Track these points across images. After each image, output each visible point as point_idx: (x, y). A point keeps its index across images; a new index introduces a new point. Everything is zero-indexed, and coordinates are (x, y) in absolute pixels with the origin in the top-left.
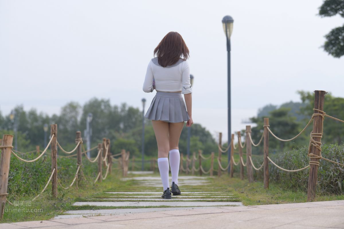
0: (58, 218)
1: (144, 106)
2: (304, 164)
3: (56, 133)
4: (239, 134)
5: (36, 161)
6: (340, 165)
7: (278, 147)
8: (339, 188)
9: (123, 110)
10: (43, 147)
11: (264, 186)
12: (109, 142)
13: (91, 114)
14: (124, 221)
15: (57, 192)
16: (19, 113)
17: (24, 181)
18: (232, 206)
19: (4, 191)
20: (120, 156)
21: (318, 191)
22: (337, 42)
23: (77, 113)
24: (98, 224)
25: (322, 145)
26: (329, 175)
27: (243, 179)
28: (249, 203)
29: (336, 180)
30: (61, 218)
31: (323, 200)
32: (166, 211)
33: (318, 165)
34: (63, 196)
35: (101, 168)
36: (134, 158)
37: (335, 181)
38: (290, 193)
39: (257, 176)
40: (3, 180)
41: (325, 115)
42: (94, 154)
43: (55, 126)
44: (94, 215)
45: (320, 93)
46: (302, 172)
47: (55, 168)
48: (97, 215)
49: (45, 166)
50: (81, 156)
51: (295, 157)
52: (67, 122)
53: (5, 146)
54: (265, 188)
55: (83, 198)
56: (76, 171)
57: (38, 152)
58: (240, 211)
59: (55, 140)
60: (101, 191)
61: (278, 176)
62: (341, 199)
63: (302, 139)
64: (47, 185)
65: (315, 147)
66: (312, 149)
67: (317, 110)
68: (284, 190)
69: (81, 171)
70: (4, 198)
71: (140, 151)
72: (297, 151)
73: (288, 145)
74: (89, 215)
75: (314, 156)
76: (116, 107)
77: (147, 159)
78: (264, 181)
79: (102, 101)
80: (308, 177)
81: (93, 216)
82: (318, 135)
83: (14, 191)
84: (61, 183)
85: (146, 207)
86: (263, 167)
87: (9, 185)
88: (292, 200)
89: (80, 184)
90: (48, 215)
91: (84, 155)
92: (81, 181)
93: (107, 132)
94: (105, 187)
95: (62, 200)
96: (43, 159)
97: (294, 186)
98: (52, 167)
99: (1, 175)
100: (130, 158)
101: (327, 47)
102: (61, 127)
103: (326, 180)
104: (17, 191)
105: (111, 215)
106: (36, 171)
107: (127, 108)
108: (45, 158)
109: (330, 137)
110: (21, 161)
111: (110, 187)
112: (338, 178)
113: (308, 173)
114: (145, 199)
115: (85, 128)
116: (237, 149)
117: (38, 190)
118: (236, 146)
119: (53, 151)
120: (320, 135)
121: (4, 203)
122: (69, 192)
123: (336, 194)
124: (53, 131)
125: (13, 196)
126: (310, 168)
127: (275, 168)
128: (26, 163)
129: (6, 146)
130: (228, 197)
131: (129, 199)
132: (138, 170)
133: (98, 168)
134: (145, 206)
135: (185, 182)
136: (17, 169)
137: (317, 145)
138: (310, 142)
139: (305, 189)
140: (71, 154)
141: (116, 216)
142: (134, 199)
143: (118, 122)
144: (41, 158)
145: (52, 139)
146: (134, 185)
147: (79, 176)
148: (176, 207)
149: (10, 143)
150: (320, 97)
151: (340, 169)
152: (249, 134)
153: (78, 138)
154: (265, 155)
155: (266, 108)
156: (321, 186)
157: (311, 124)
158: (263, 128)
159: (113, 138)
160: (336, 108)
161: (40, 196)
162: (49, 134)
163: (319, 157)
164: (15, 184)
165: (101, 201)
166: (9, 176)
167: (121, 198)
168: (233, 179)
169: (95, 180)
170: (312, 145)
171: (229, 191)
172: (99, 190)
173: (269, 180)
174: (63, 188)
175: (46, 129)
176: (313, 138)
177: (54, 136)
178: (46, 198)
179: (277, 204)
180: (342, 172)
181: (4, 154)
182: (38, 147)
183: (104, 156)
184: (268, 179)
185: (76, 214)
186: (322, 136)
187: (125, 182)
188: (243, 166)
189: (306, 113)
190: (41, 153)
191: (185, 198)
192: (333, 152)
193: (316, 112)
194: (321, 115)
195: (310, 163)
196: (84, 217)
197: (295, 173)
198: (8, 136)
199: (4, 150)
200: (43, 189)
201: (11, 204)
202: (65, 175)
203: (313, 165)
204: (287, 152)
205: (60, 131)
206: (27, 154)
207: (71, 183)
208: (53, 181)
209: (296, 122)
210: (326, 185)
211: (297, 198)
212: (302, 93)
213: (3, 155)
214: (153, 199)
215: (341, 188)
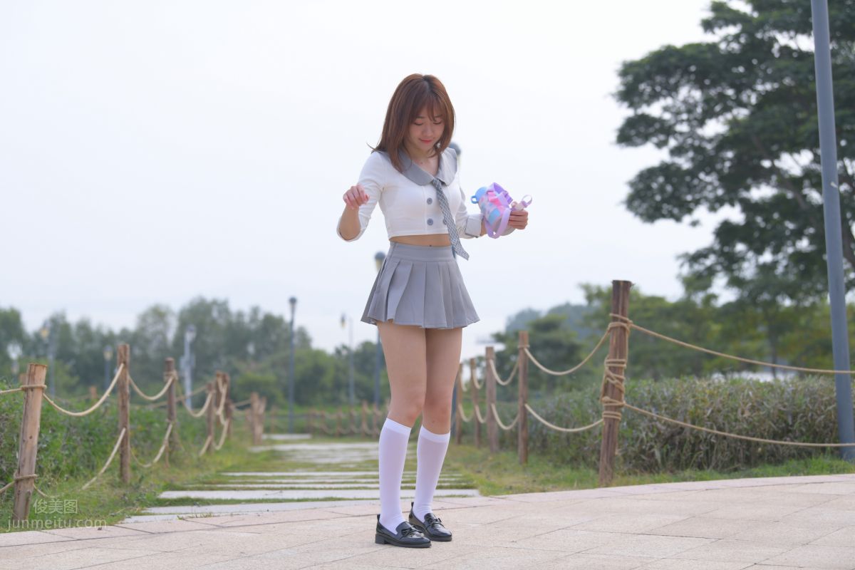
0: (131, 521)
1: (293, 310)
2: (594, 418)
3: (128, 360)
4: (473, 363)
5: (89, 415)
6: (658, 418)
7: (544, 387)
8: (656, 461)
9: (254, 319)
10: (103, 389)
11: (518, 458)
12: (228, 378)
13: (192, 327)
14: (256, 527)
15: (129, 473)
16: (58, 326)
17: (67, 452)
18: (459, 496)
19: (28, 470)
20: (249, 406)
21: (618, 468)
22: (649, 194)
23: (166, 325)
24: (208, 532)
25: (625, 384)
26: (638, 438)
27: (479, 447)
28: (491, 490)
29: (651, 447)
30: (136, 522)
31: (627, 484)
32: (335, 507)
33: (618, 420)
34: (140, 481)
35: (213, 428)
36: (274, 410)
37: (650, 449)
38: (566, 472)
39: (506, 442)
40: (28, 451)
41: (630, 325)
42: (199, 403)
43: (125, 348)
44: (198, 515)
45: (622, 284)
46: (589, 432)
47: (126, 427)
48: (205, 515)
49: (107, 424)
50: (175, 406)
51: (576, 405)
52: (148, 341)
53: (31, 385)
54: (521, 463)
55: (178, 483)
56: (165, 433)
57: (93, 397)
58: (475, 507)
59: (126, 374)
60: (213, 471)
61: (544, 440)
62: (659, 482)
63: (588, 373)
64: (110, 459)
65: (613, 386)
66: (608, 389)
67: (617, 315)
68: (555, 466)
69: (176, 433)
70: (29, 483)
71: (286, 396)
72: (580, 394)
73: (562, 384)
74: (191, 515)
75: (611, 402)
76: (240, 315)
77: (299, 411)
78: (519, 451)
79: (215, 303)
80: (600, 441)
81: (197, 517)
82: (619, 363)
83: (49, 471)
84: (137, 456)
85: (299, 500)
86: (517, 424)
87: (39, 460)
88: (569, 484)
89: (172, 458)
90: (113, 516)
91: (180, 404)
92: (174, 453)
93: (224, 360)
94: (221, 463)
95: (138, 487)
96: (103, 410)
97: (574, 459)
98: (119, 426)
99: (24, 441)
100: (267, 409)
101: (631, 203)
102: (137, 352)
103: (633, 446)
104: (54, 472)
105: (232, 515)
106: (90, 434)
107: (261, 316)
108: (106, 409)
109: (638, 368)
110: (61, 413)
111: (229, 464)
112: (656, 442)
113: (600, 434)
114: (297, 486)
115: (182, 353)
116: (469, 392)
117: (93, 469)
118: (466, 385)
119: (122, 396)
120: (623, 363)
121: (29, 493)
122: (151, 472)
123: (651, 472)
124: (121, 357)
125: (46, 480)
126: (604, 424)
127: (540, 425)
128: (70, 417)
129: (33, 385)
130: (453, 479)
131: (266, 486)
132: (280, 431)
133: (207, 428)
134: (296, 498)
135: (371, 453)
136: (55, 428)
137: (616, 381)
138: (604, 377)
139: (595, 463)
140: (155, 402)
141: (241, 516)
142: (276, 486)
143: (245, 342)
144: (98, 409)
145: (118, 373)
146: (274, 460)
147: (170, 442)
148: (355, 499)
149: (41, 380)
150: (621, 292)
151: (659, 425)
152: (492, 363)
153: (169, 370)
154: (520, 402)
155: (521, 316)
156: (625, 459)
157: (605, 343)
158: (516, 352)
159: (235, 372)
160: (649, 314)
161: (97, 480)
162: (114, 364)
163: (620, 404)
164: (49, 458)
165: (212, 489)
166: (39, 443)
167: (251, 483)
168: (461, 447)
169: (200, 449)
170: (608, 382)
171: (455, 470)
172: (209, 469)
173: (529, 448)
174: (141, 464)
175: (108, 355)
176: (610, 368)
177: (124, 368)
178: (108, 484)
179: (544, 491)
180: (662, 432)
181: (30, 400)
182: (93, 389)
183: (217, 405)
184: (526, 444)
185: (165, 514)
186: (625, 365)
187: (257, 455)
188: (479, 423)
189: (595, 324)
190: (98, 399)
191: (372, 483)
192: (646, 395)
193: (615, 319)
194: (625, 325)
195: (603, 416)
196: (180, 519)
197: (576, 434)
198: (36, 365)
199: (30, 393)
200: (103, 465)
201: (42, 496)
202: (145, 441)
203: (610, 419)
204: (559, 396)
205: (134, 359)
206: (73, 401)
207: (155, 456)
208: (122, 453)
209: (577, 341)
210: (633, 455)
211: (581, 481)
212: (587, 288)
213: (27, 402)
214: (311, 486)
215: (659, 461)
